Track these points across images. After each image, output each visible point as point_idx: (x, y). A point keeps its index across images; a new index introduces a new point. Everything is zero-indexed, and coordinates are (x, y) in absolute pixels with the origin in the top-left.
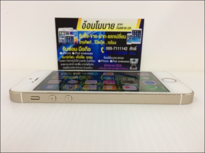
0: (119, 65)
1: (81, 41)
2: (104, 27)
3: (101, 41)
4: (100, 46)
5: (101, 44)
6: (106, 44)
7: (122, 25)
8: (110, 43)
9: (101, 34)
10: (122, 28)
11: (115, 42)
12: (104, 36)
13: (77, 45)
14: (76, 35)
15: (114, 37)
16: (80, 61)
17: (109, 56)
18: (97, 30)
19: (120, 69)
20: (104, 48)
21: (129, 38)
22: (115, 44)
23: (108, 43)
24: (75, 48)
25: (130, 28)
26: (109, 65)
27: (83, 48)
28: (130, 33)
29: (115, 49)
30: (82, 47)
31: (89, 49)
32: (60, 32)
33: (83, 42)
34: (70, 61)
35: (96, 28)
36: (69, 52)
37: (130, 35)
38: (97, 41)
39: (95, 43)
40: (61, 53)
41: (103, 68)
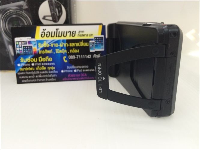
0: (84, 74)
1: (42, 51)
2: (65, 35)
3: (63, 49)
4: (62, 55)
5: (63, 52)
6: (68, 53)
7: (83, 32)
8: (73, 52)
9: (62, 43)
10: (84, 35)
11: (77, 50)
12: (65, 45)
13: (36, 55)
14: (35, 44)
15: (76, 44)
16: (41, 72)
17: (73, 65)
18: (58, 38)
19: (85, 78)
20: (66, 57)
21: (92, 46)
22: (78, 52)
23: (70, 52)
24: (34, 59)
25: (92, 35)
26: (74, 75)
27: (44, 58)
28: (92, 40)
29: (79, 57)
30: (42, 58)
31: (50, 59)
32: (16, 42)
33: (43, 51)
34: (30, 73)
35: (56, 36)
36: (27, 63)
37: (92, 42)
38: (58, 49)
39: (57, 52)
40: (19, 65)
41: (67, 79)
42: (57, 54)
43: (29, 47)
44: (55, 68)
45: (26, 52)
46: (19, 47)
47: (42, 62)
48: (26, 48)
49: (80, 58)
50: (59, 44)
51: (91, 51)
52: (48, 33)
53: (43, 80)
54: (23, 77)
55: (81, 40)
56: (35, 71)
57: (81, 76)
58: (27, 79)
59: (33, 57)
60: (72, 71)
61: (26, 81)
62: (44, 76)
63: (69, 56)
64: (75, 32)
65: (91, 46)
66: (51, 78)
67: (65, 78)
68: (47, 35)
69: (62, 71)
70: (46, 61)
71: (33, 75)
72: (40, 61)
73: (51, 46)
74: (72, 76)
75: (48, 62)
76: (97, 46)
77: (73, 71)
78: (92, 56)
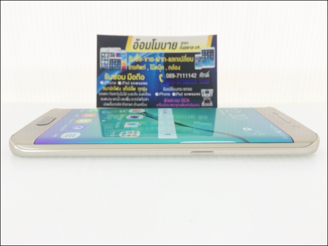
42: (152, 71)
43: (117, 61)
44: (148, 90)
45: (112, 67)
46: (105, 60)
47: (132, 81)
48: (112, 62)
49: (181, 77)
50: (155, 58)
51: (197, 68)
52: (142, 44)
53: (130, 105)
54: (105, 99)
55: (183, 54)
56: (121, 93)
57: (182, 102)
58: (111, 103)
59: (121, 74)
60: (169, 94)
61: (108, 104)
62: (132, 99)
63: (167, 74)
64: (177, 44)
65: (196, 61)
66: (140, 102)
67: (160, 104)
68: (140, 46)
69: (157, 94)
70: (137, 79)
71: (119, 97)
72: (128, 79)
73: (144, 61)
74: (169, 101)
75: (139, 81)
76: (205, 62)
77: (171, 95)
78: (198, 76)
